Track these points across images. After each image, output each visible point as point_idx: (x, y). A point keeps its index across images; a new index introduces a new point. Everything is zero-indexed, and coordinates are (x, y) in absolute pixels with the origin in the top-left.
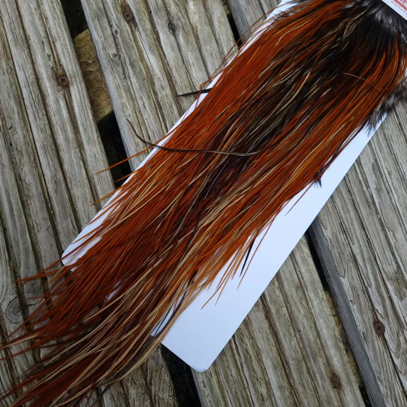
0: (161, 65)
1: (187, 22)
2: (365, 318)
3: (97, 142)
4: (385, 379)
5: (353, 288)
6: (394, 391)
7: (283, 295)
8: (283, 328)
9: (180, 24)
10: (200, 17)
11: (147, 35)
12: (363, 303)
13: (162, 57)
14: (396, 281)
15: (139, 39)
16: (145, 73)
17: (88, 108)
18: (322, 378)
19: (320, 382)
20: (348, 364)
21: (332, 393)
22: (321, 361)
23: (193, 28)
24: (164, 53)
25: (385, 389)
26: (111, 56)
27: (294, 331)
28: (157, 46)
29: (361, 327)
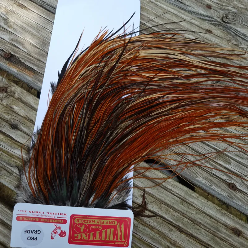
1: (20, 117)
2: (223, 188)
5: (206, 179)
7: (178, 213)
8: (192, 230)
9: (17, 122)
10: (24, 110)
11: (4, 142)
12: (216, 182)
14: (221, 157)
15: (2, 147)
16: (19, 162)
17: (3, 208)
18: (230, 237)
19: (230, 240)
20: (235, 218)
21: (241, 240)
22: (222, 229)
23: (25, 118)
24: (21, 143)
27: (198, 225)
28: (15, 143)
29: (225, 194)
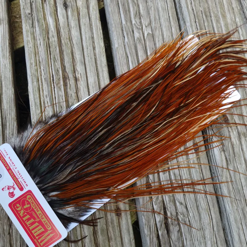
0: (55, 24)
1: (75, 4)
3: (8, 58)
4: (146, 215)
6: (150, 222)
9: (71, 5)
10: (82, 3)
11: (50, 6)
13: (57, 20)
15: (45, 8)
16: (45, 27)
17: (7, 38)
21: (115, 218)
23: (77, 8)
24: (58, 18)
25: (145, 220)
26: (27, 14)
28: (55, 14)
